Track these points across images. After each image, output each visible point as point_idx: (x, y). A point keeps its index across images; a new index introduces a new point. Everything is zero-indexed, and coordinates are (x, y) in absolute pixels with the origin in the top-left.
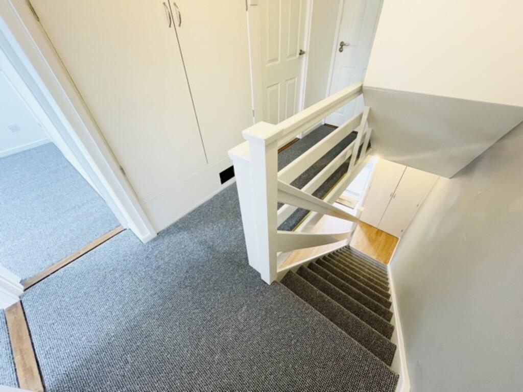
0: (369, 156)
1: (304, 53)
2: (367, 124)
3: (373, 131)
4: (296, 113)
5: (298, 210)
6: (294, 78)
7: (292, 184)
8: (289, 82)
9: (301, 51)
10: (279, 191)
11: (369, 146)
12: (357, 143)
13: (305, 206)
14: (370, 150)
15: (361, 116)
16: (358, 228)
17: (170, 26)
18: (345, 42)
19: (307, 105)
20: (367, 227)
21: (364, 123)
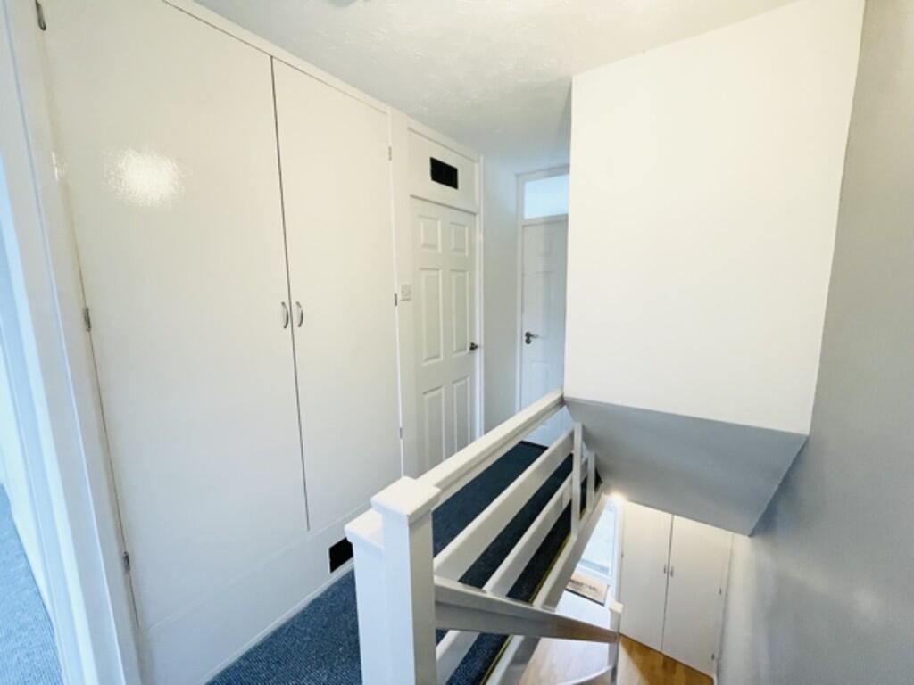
0: (604, 496)
1: (476, 347)
2: (584, 446)
3: (596, 457)
4: (472, 441)
5: (482, 638)
6: (465, 378)
7: (463, 580)
8: (458, 384)
9: (473, 344)
10: (438, 604)
11: (598, 481)
12: (575, 477)
13: (494, 629)
14: (602, 486)
15: (572, 436)
16: (623, 654)
17: (285, 327)
18: (532, 333)
19: (488, 428)
20: (639, 650)
21: (580, 444)
